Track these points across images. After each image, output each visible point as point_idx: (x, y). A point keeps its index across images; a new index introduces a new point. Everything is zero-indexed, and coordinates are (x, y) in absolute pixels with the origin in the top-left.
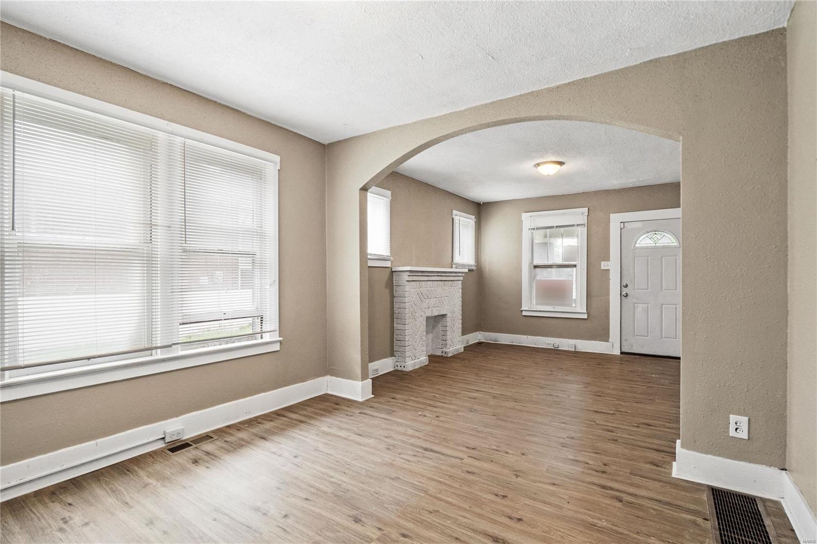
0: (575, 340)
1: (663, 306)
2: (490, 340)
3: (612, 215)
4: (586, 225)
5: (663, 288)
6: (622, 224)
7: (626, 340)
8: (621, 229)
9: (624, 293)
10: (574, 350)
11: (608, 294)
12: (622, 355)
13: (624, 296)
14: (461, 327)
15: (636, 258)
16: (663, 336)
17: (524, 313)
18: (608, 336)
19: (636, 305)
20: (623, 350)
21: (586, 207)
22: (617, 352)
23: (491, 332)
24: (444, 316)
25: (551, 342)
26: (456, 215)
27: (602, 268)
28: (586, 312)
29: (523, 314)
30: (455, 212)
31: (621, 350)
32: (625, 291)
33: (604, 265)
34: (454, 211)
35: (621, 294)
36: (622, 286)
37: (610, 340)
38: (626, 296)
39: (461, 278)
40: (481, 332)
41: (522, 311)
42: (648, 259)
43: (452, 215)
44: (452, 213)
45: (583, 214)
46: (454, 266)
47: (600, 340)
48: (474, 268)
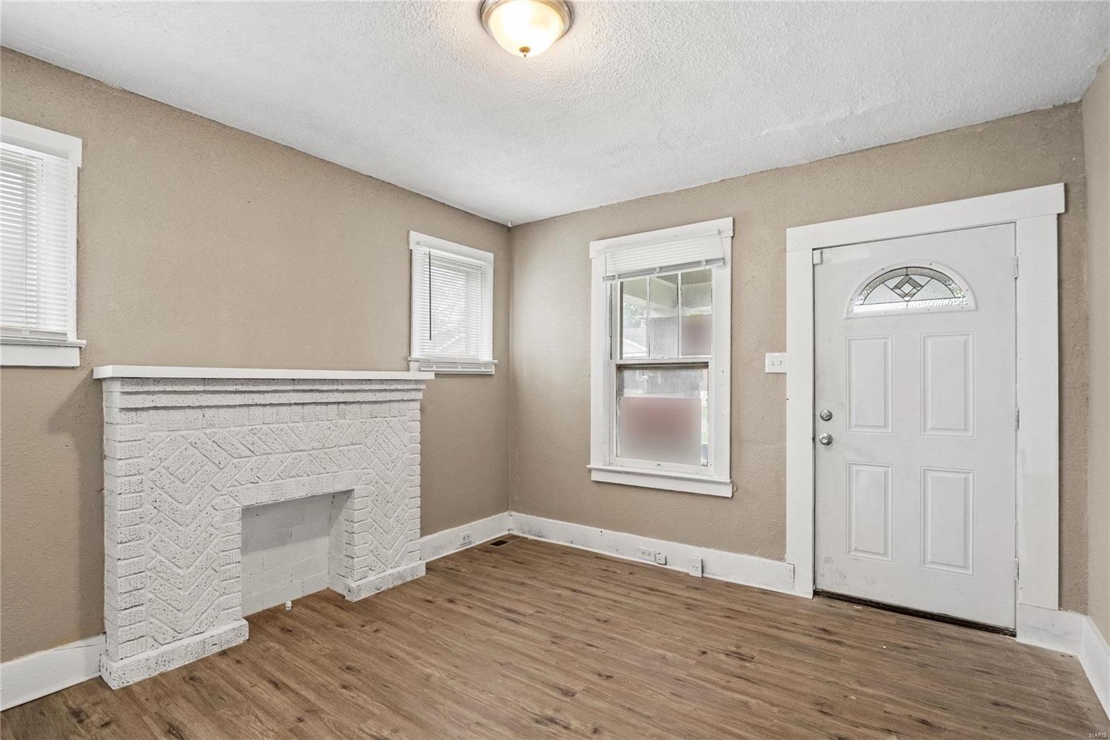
0: (703, 549)
1: (930, 475)
2: (529, 532)
3: (790, 232)
4: (728, 259)
5: (929, 426)
6: (818, 251)
7: (828, 560)
8: (814, 265)
9: (822, 435)
10: (699, 575)
11: (781, 436)
12: (817, 599)
13: (822, 443)
14: (419, 515)
15: (853, 343)
16: (929, 558)
17: (595, 476)
18: (783, 546)
19: (855, 468)
20: (822, 586)
21: (729, 216)
22: (804, 591)
23: (532, 514)
24: (348, 493)
25: (652, 550)
26: (418, 243)
27: (767, 370)
28: (729, 481)
29: (592, 479)
30: (414, 236)
31: (814, 582)
32: (824, 430)
33: (772, 362)
34: (412, 233)
35: (814, 439)
36: (818, 417)
37: (788, 556)
38: (829, 443)
39: (420, 396)
40: (513, 513)
41: (590, 470)
42: (885, 344)
43: (408, 243)
44: (408, 237)
45: (719, 233)
46: (412, 364)
47: (762, 555)
48: (492, 370)
